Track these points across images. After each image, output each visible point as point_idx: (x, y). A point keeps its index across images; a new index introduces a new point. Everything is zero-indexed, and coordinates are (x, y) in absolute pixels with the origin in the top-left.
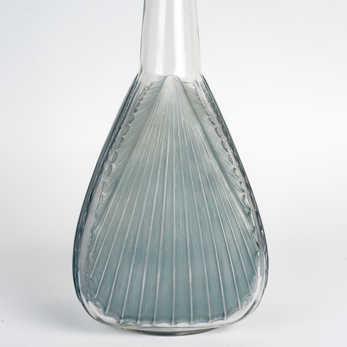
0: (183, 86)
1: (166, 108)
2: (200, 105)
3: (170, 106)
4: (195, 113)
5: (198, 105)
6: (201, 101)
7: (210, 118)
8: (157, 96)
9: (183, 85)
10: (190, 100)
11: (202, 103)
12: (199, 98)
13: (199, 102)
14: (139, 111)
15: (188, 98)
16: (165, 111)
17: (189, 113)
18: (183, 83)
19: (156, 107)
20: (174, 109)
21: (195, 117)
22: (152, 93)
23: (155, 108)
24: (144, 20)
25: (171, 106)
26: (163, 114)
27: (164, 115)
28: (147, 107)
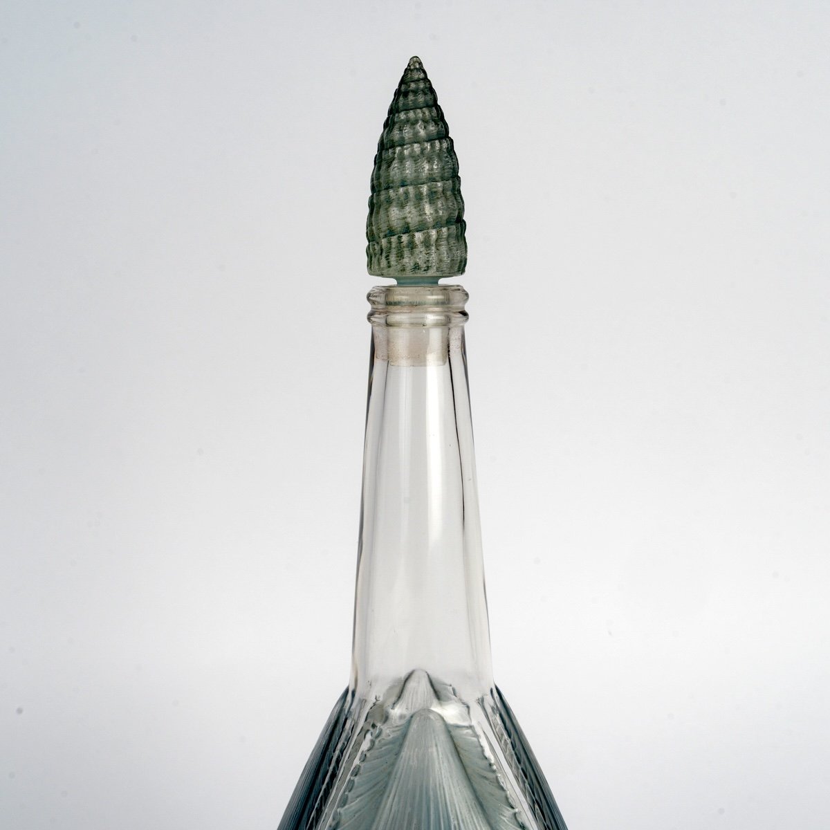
0: (452, 738)
1: (414, 797)
2: (493, 782)
3: (424, 792)
4: (481, 805)
5: (487, 782)
6: (494, 771)
7: (515, 814)
8: (393, 764)
9: (453, 733)
10: (469, 771)
11: (497, 777)
12: (490, 765)
13: (490, 775)
14: (352, 802)
15: (464, 767)
16: (412, 806)
17: (468, 806)
18: (450, 729)
19: (390, 793)
20: (432, 798)
21: (481, 816)
22: (381, 757)
23: (388, 797)
24: (359, 577)
25: (426, 793)
26: (407, 812)
27: (411, 815)
28: (370, 792)
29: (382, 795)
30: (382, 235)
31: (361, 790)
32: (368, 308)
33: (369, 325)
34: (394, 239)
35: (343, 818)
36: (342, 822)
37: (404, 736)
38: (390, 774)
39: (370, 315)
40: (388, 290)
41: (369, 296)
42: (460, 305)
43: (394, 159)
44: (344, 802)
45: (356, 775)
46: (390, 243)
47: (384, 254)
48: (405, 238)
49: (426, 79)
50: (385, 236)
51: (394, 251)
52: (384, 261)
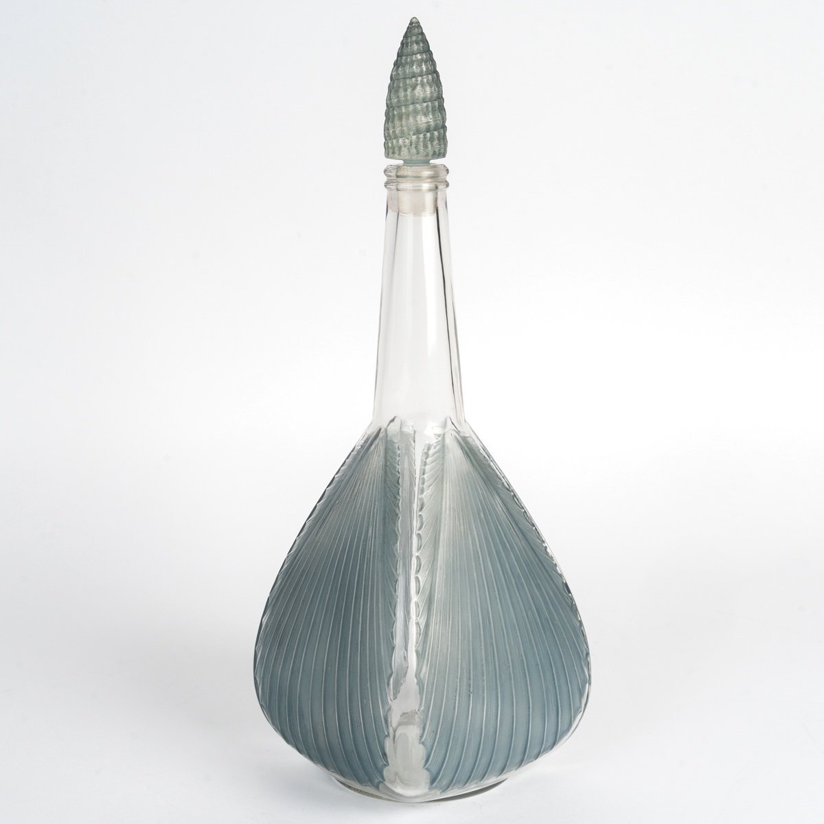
29: (442, 483)
30: (412, 133)
31: (430, 482)
32: (385, 179)
33: (385, 191)
34: (421, 136)
35: (425, 501)
36: (425, 503)
37: (443, 446)
38: (443, 470)
39: (386, 184)
41: (385, 171)
42: (444, 177)
43: (417, 85)
44: (422, 491)
45: (424, 474)
46: (418, 138)
47: (414, 146)
48: (428, 135)
50: (414, 134)
51: (422, 144)
52: (414, 151)
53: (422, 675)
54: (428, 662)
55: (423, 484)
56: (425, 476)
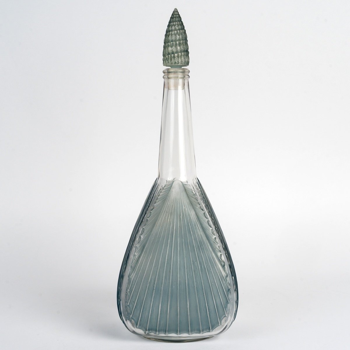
30: (166, 55)
32: (163, 74)
33: (163, 79)
34: (170, 56)
39: (164, 76)
40: (168, 69)
41: (163, 72)
42: (188, 73)
43: (170, 35)
46: (168, 56)
47: (167, 60)
48: (172, 55)
49: (178, 14)
51: (169, 59)
52: (167, 62)
53: (131, 277)
54: (135, 272)
55: (157, 200)
56: (159, 197)
